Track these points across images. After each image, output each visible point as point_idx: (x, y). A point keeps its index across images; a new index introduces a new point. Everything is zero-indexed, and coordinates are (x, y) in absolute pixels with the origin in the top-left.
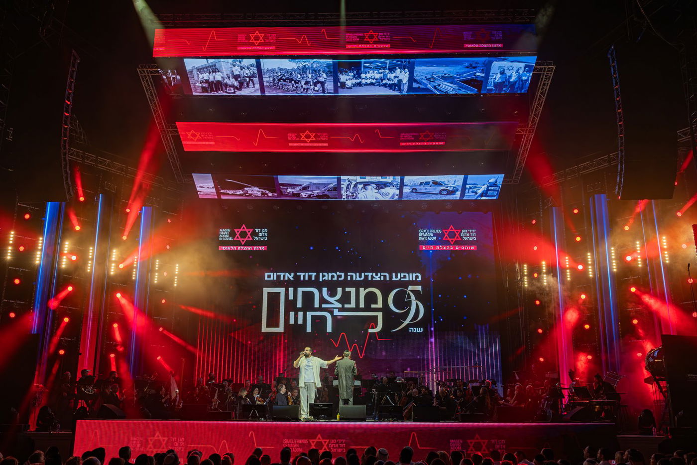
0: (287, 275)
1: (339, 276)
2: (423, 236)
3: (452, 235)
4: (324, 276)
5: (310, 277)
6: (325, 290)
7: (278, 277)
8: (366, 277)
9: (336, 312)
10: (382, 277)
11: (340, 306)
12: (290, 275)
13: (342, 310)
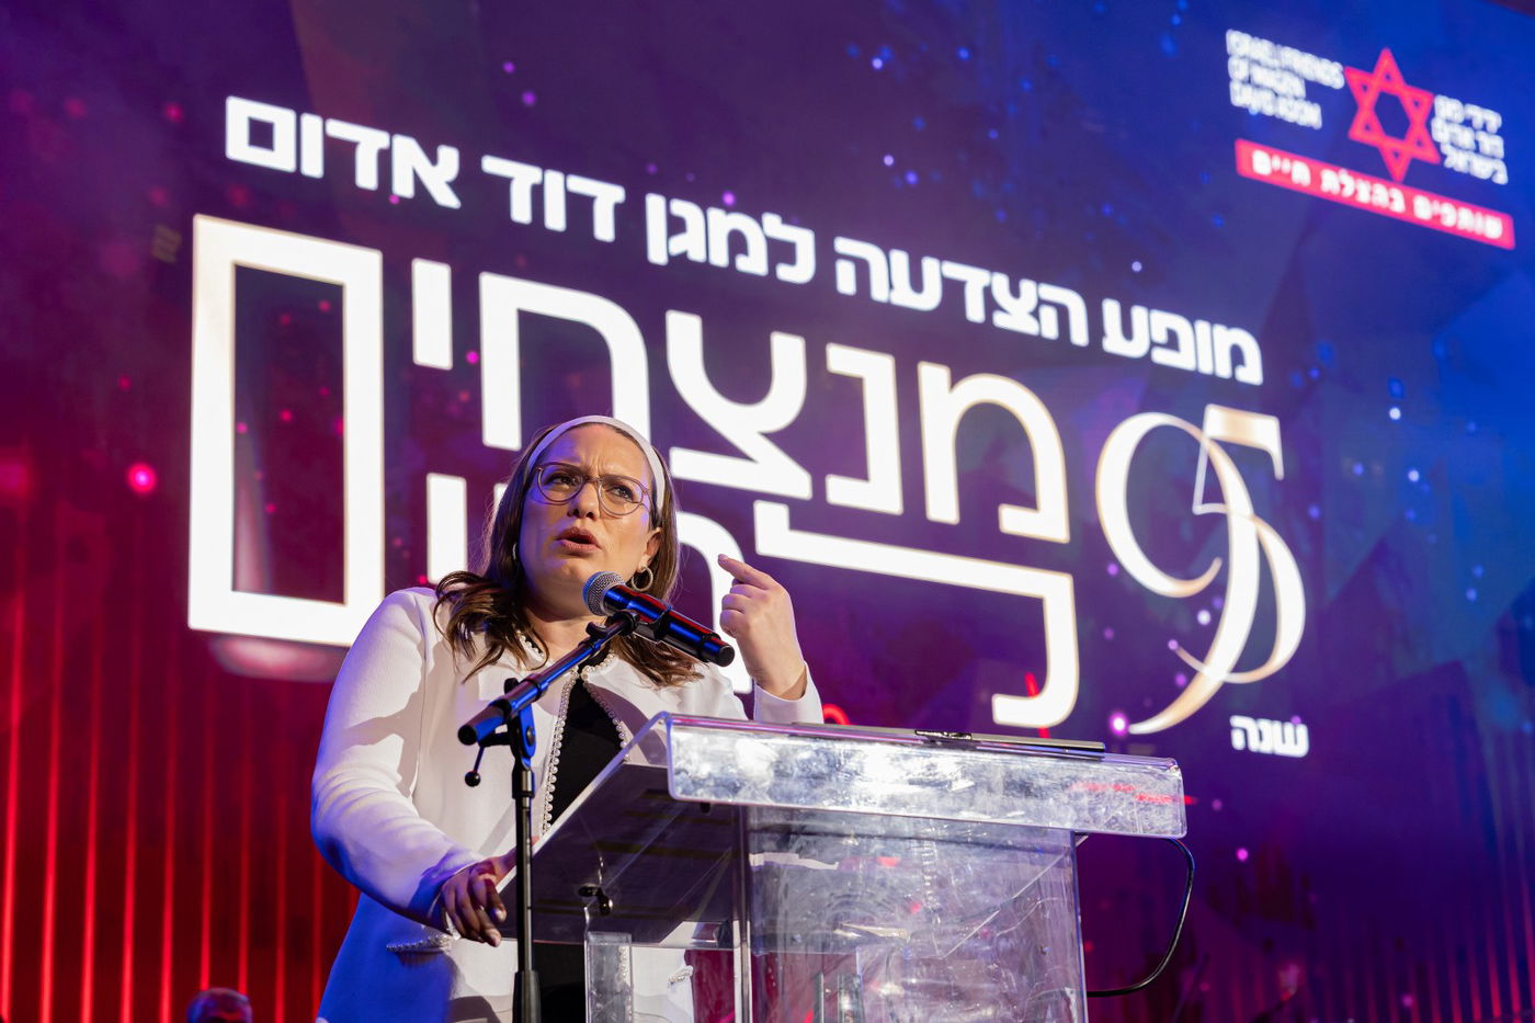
0: (407, 151)
1: (781, 252)
2: (1249, 81)
3: (1394, 117)
4: (676, 226)
5: (579, 207)
6: (685, 331)
7: (339, 155)
8: (954, 290)
9: (775, 535)
10: (1049, 315)
11: (798, 483)
12: (433, 158)
13: (811, 515)
